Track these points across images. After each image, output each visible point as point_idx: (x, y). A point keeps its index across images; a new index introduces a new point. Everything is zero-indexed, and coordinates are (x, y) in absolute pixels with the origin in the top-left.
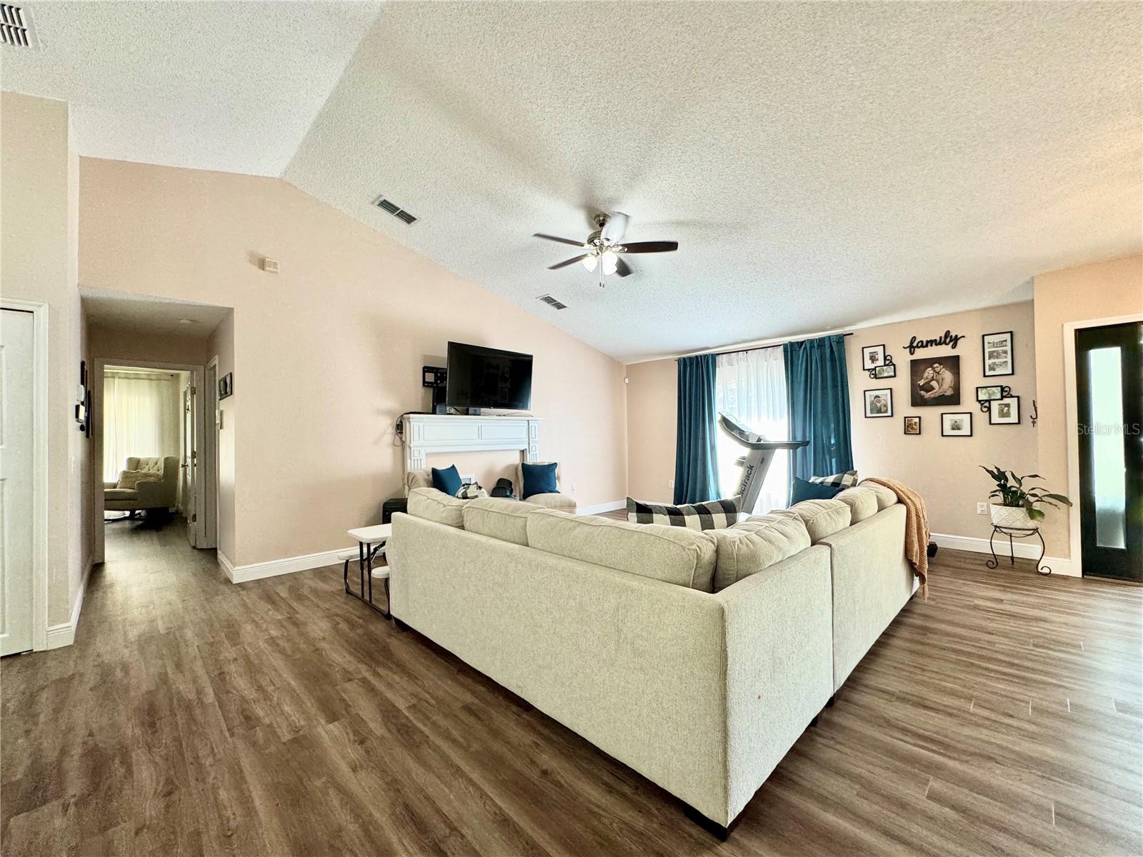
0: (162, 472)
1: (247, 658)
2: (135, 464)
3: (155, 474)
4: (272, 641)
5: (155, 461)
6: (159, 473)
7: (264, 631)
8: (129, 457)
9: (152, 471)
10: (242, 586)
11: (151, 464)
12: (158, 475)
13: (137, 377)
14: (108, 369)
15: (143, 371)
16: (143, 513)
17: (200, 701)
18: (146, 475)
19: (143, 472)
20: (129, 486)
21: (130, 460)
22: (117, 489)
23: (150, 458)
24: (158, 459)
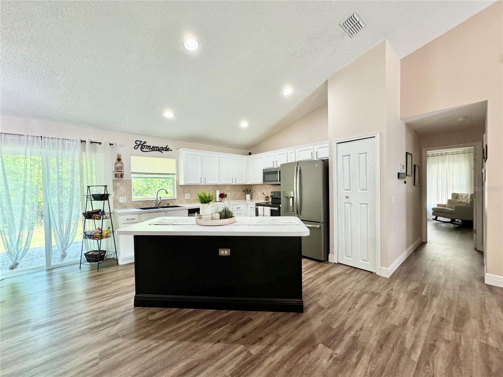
0: (469, 201)
1: (457, 347)
2: (455, 196)
3: (465, 202)
4: (485, 348)
5: (465, 195)
6: (467, 202)
7: (484, 335)
8: (453, 192)
9: (464, 201)
10: (491, 288)
11: (464, 197)
12: (467, 203)
13: (458, 153)
14: (429, 153)
15: (460, 150)
16: (460, 221)
17: (410, 355)
18: (461, 202)
19: (459, 201)
20: (451, 207)
21: (453, 194)
22: (446, 208)
23: (463, 194)
24: (468, 194)
